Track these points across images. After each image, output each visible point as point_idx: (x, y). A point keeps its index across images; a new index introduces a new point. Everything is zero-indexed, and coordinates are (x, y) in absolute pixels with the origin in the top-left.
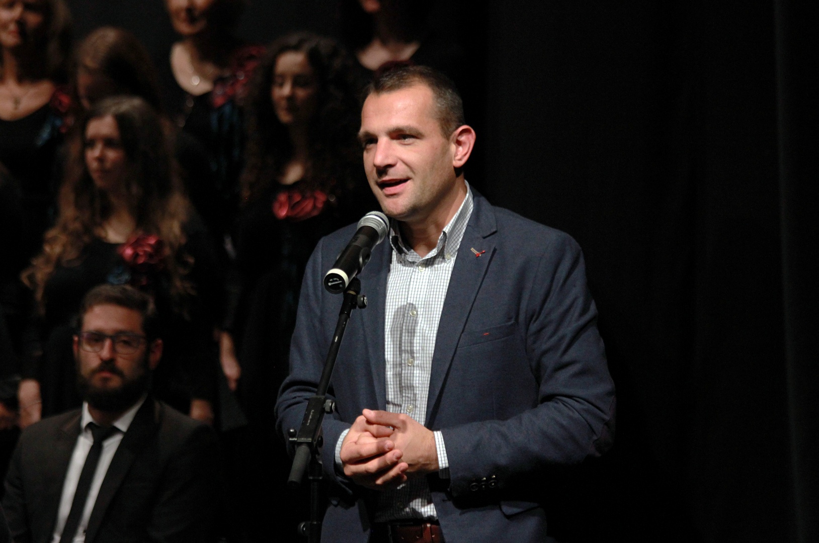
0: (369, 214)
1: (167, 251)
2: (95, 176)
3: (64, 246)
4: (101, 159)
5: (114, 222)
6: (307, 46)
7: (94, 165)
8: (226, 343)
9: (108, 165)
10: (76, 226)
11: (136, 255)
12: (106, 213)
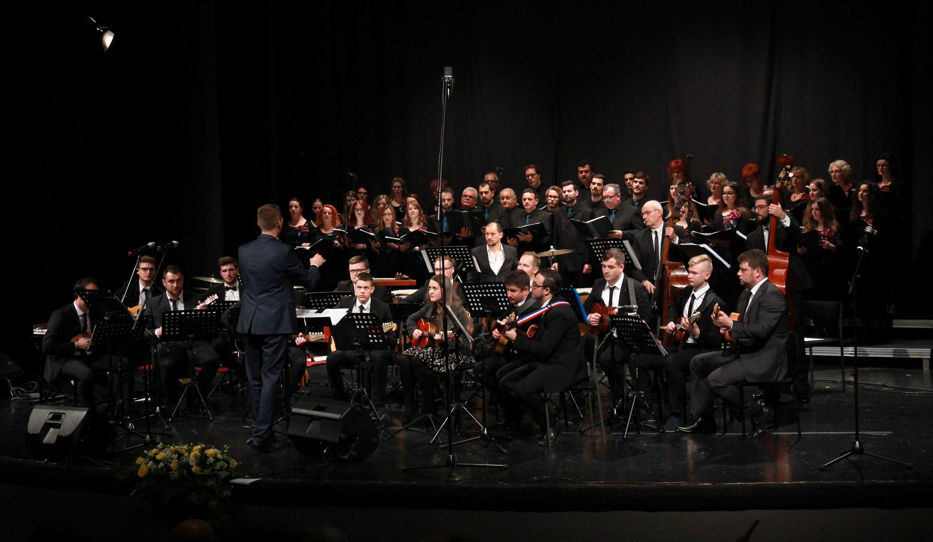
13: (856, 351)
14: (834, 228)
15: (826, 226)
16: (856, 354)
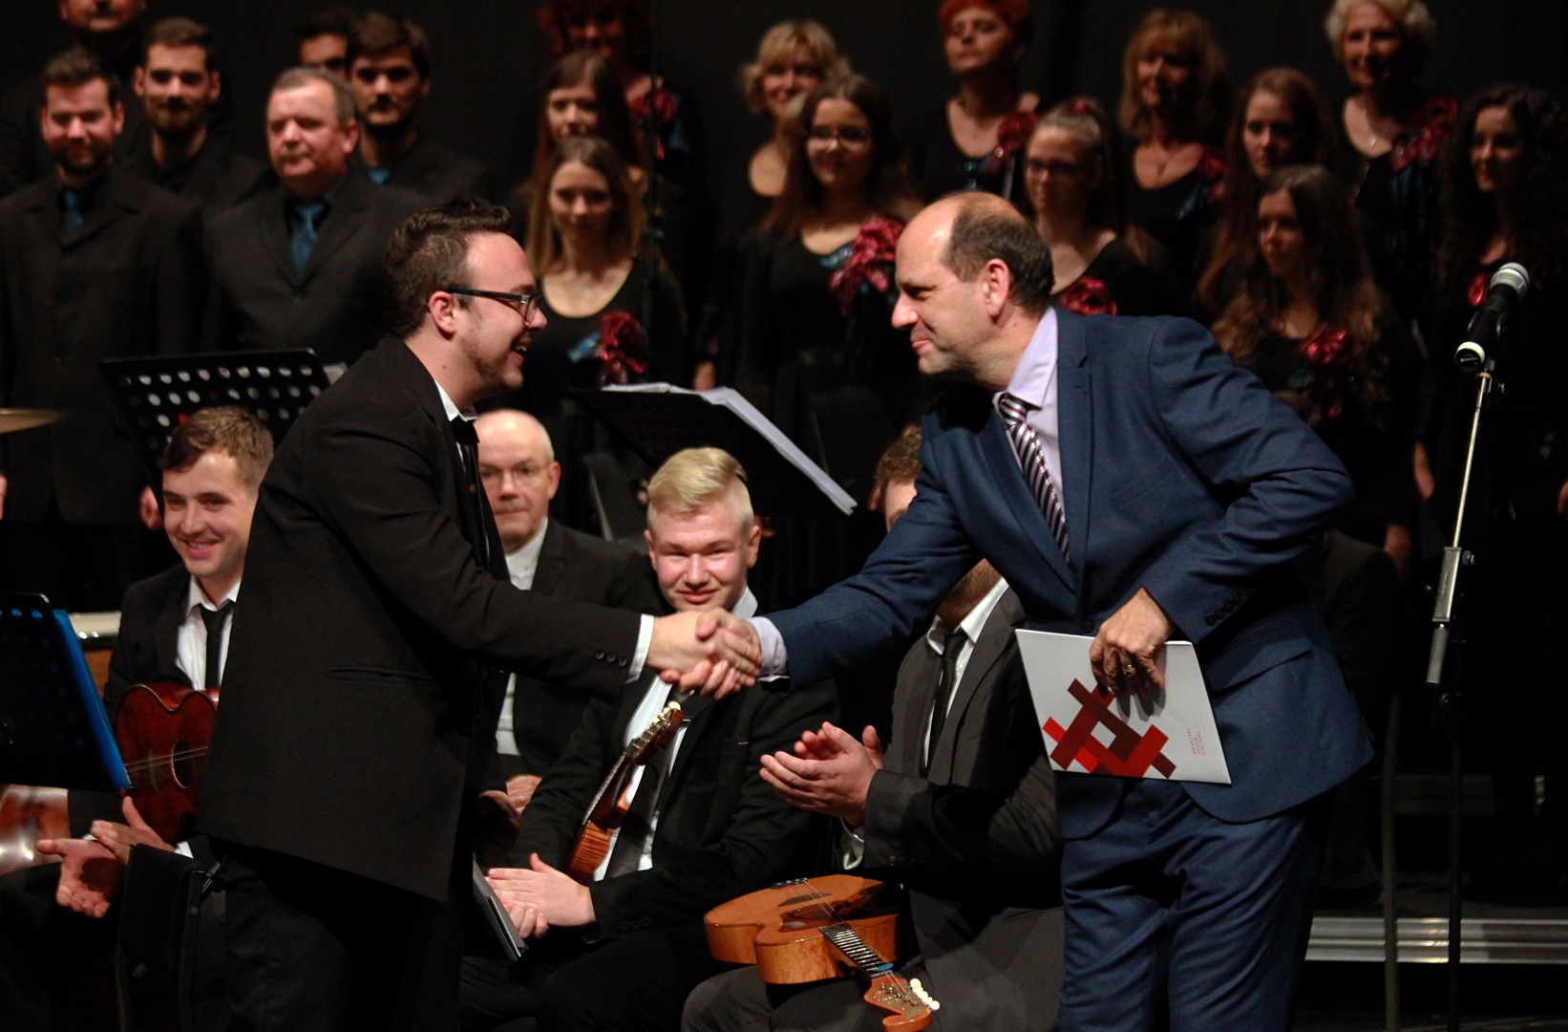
0: (1504, 266)
1: (1358, 349)
2: (1270, 261)
3: (1236, 340)
4: (1276, 242)
5: (1293, 314)
6: (1512, 100)
7: (1269, 248)
8: (1419, 456)
9: (1284, 248)
10: (1247, 316)
11: (1321, 353)
12: (1283, 303)
13: (1454, 937)
14: (1365, 322)
15: (1328, 311)
16: (1454, 950)
